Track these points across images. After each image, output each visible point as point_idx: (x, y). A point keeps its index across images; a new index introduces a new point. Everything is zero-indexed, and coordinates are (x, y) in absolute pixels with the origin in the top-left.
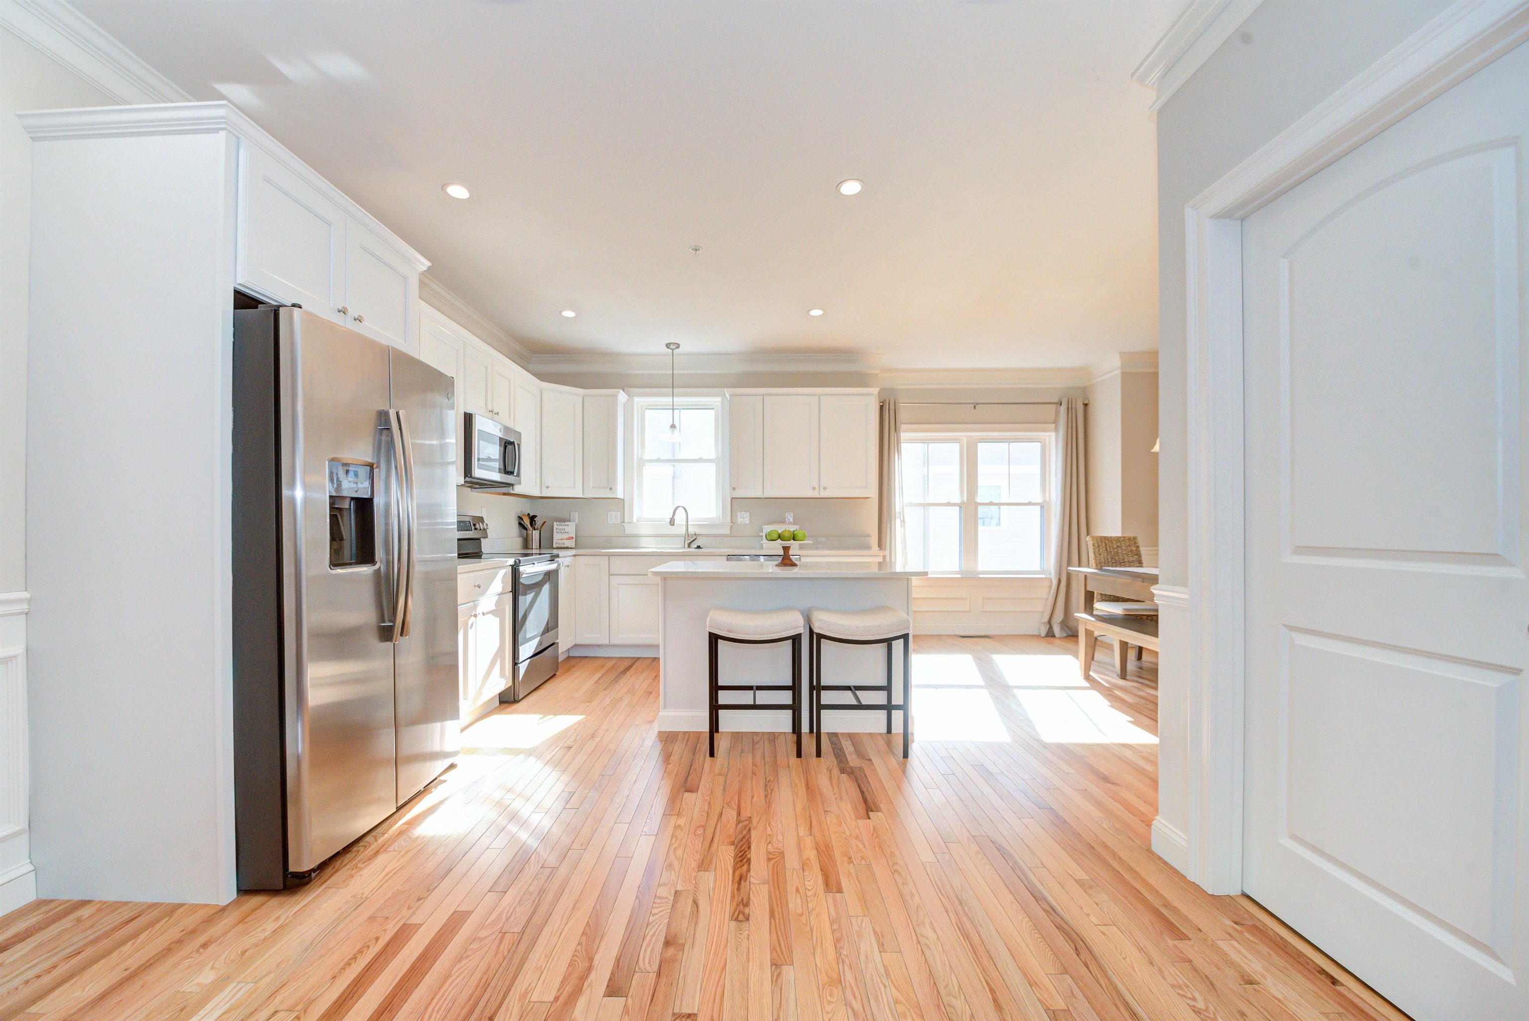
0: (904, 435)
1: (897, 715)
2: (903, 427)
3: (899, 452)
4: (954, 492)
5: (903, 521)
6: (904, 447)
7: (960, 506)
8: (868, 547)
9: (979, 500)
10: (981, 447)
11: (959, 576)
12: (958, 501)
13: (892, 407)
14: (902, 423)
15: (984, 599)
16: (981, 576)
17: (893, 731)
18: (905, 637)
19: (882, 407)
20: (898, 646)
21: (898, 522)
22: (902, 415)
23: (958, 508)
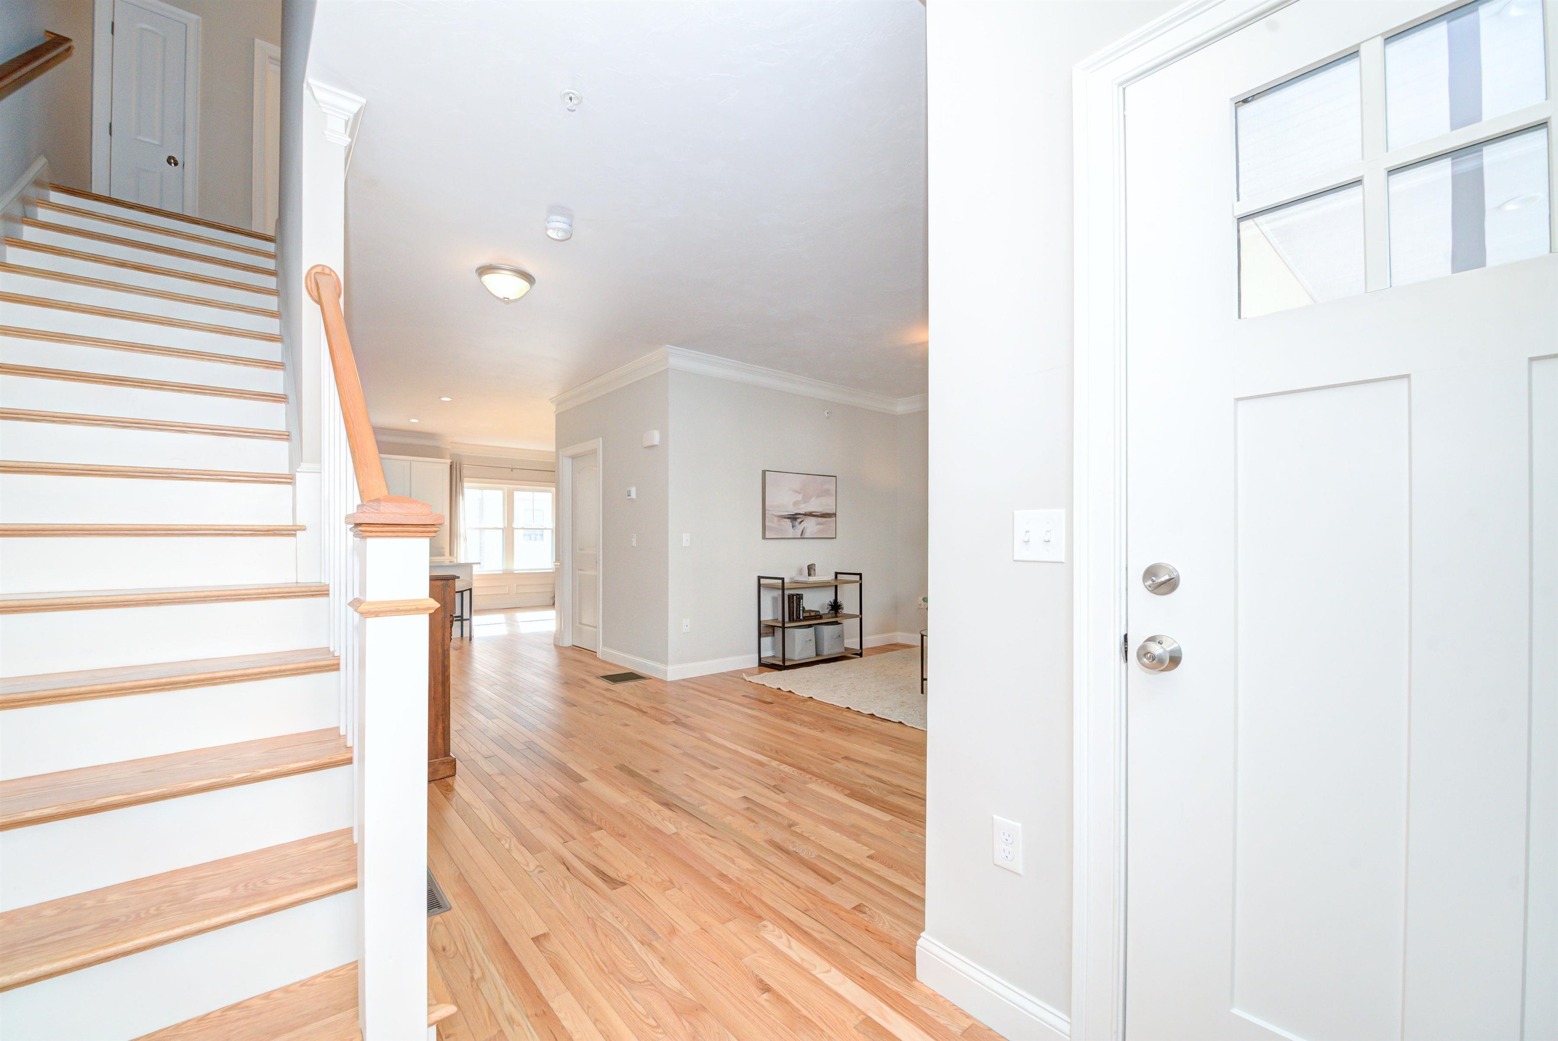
0: (465, 484)
1: (466, 623)
2: (465, 479)
3: (463, 495)
4: (499, 521)
5: (465, 539)
6: (466, 491)
7: (503, 529)
8: (444, 556)
9: (515, 526)
10: (516, 493)
11: (502, 572)
12: (502, 527)
13: (458, 467)
14: (464, 477)
15: (517, 586)
16: (515, 572)
17: (464, 636)
18: (470, 590)
19: (451, 466)
20: (467, 594)
21: (462, 539)
22: (465, 472)
23: (502, 531)
